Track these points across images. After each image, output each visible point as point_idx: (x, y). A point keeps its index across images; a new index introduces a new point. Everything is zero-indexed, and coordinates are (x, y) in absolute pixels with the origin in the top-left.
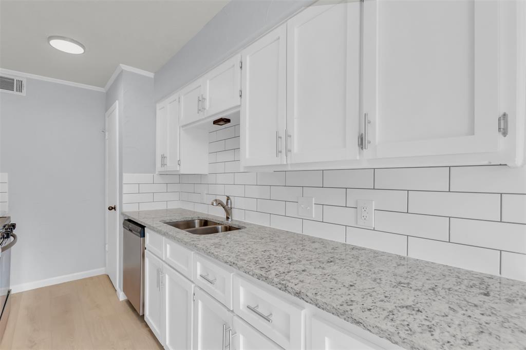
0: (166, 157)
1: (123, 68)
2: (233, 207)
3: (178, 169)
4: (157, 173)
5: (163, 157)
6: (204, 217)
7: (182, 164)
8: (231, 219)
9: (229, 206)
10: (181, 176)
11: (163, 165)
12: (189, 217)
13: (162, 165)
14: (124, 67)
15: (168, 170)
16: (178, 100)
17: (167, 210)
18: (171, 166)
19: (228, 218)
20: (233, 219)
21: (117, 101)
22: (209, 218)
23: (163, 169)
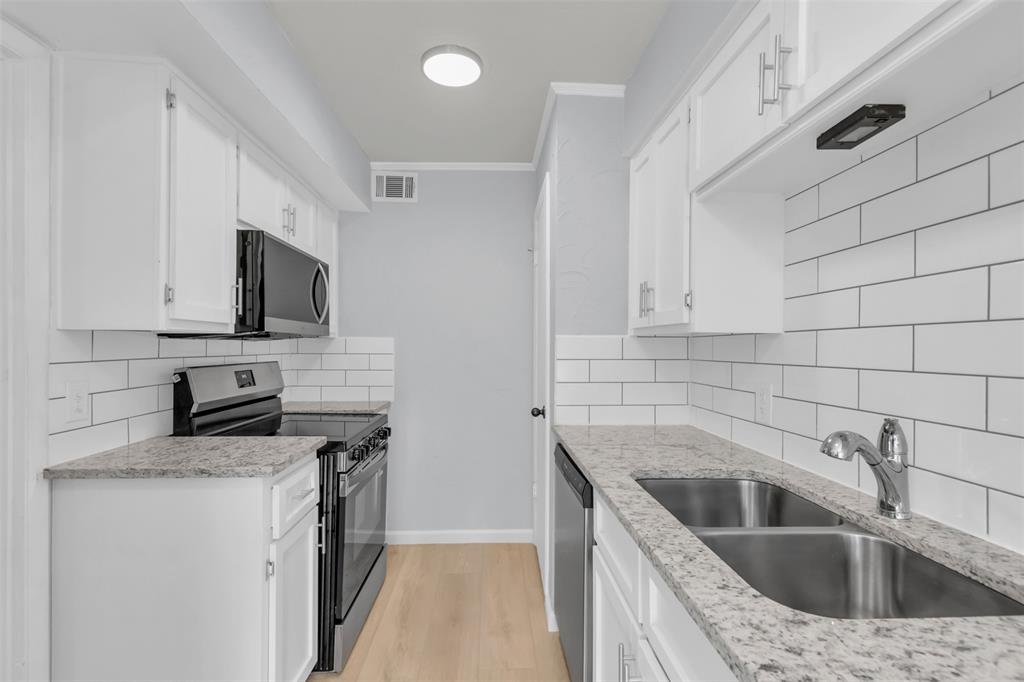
0: (653, 290)
1: (556, 92)
2: (910, 462)
3: (686, 321)
4: (631, 333)
5: (645, 290)
6: (772, 475)
7: (696, 306)
8: (905, 511)
9: (897, 459)
10: (691, 338)
11: (645, 310)
12: (718, 468)
13: (642, 310)
14: (560, 88)
15: (657, 324)
16: (684, 122)
17: (655, 428)
18: (667, 311)
19: (886, 508)
20: (912, 510)
21: (548, 175)
22: (793, 483)
23: (644, 322)
